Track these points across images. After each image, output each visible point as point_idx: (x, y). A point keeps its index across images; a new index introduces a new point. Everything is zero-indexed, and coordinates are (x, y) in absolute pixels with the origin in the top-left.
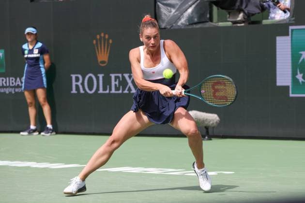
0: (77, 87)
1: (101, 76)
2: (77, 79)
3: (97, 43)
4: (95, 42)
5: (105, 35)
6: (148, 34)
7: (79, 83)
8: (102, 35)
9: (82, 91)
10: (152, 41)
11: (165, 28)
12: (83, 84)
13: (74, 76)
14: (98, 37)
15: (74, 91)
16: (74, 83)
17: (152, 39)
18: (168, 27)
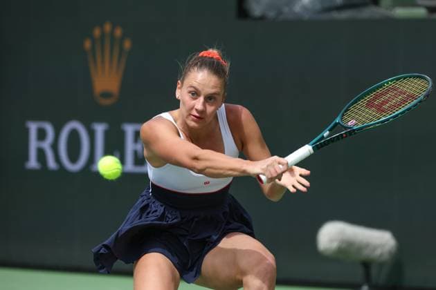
0: (41, 154)
1: (100, 129)
2: (42, 135)
3: (93, 48)
4: (88, 44)
5: (114, 27)
6: (195, 84)
7: (46, 145)
8: (108, 27)
9: (52, 164)
10: (199, 104)
11: (262, 18)
12: (55, 147)
13: (33, 127)
14: (97, 32)
15: (33, 163)
16: (33, 144)
17: (201, 99)
18: (271, 14)
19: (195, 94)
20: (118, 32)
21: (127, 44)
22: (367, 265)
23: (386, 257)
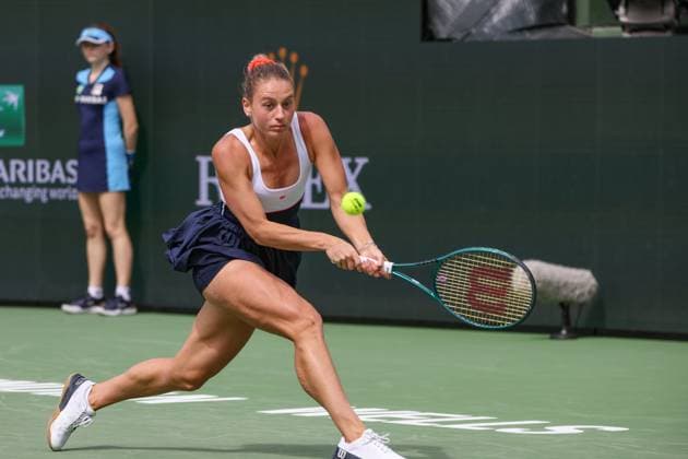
19: (271, 104)
20: (294, 58)
21: (304, 71)
22: (565, 306)
23: (587, 297)
